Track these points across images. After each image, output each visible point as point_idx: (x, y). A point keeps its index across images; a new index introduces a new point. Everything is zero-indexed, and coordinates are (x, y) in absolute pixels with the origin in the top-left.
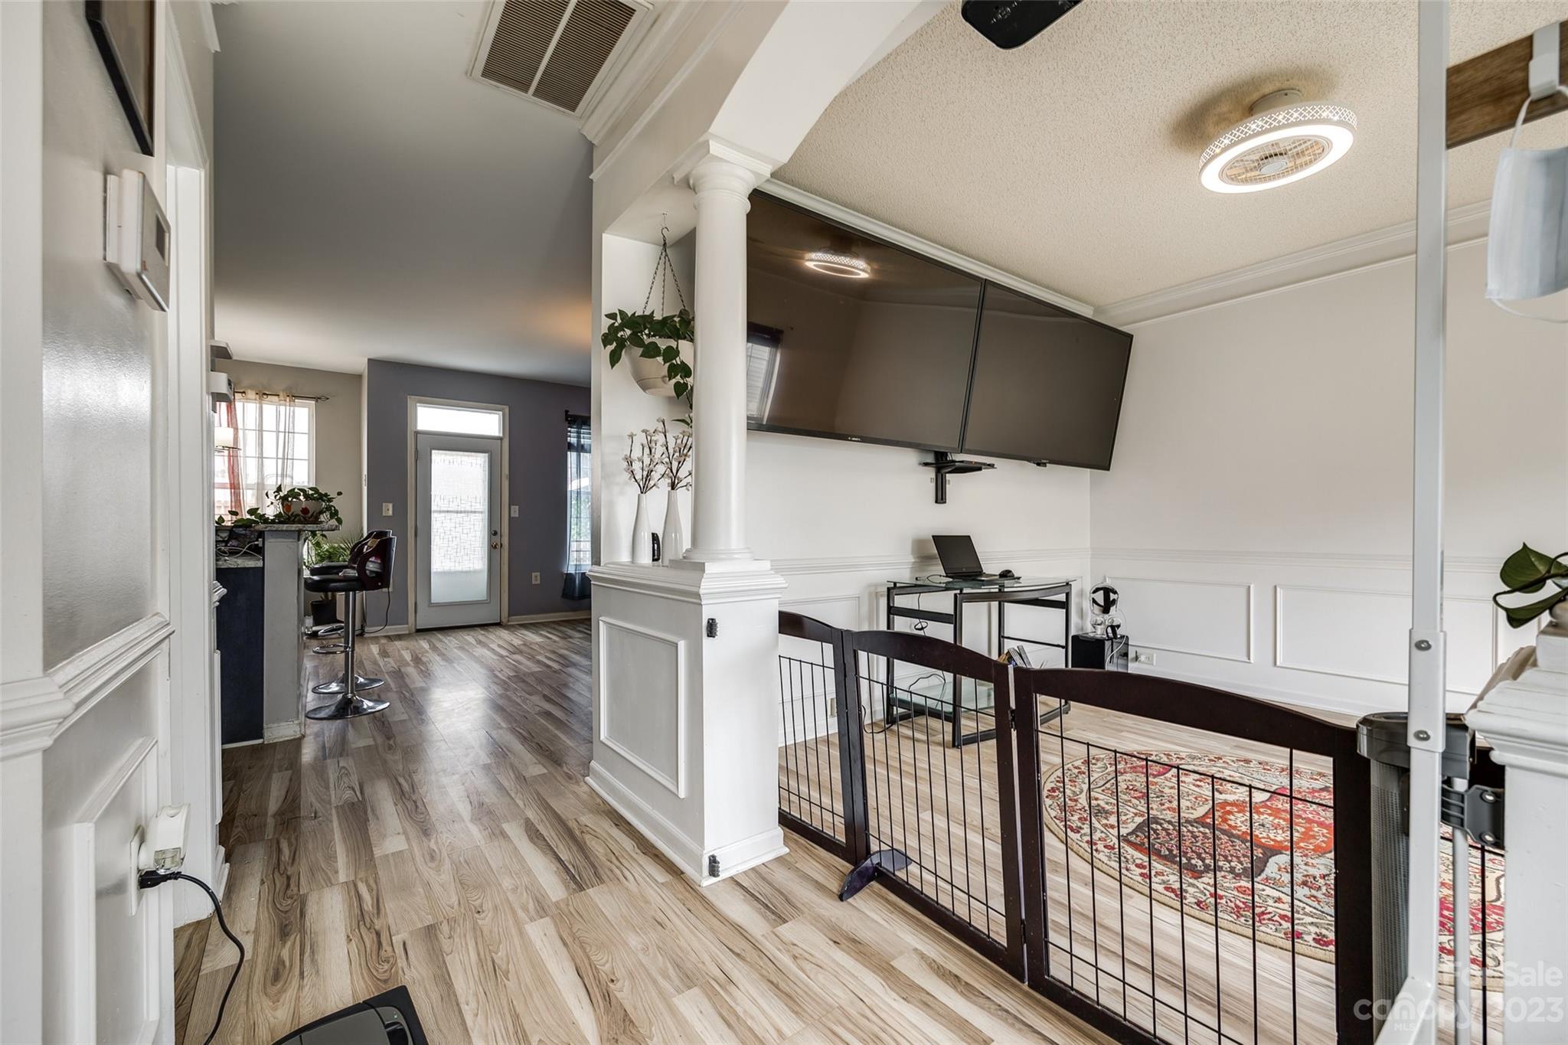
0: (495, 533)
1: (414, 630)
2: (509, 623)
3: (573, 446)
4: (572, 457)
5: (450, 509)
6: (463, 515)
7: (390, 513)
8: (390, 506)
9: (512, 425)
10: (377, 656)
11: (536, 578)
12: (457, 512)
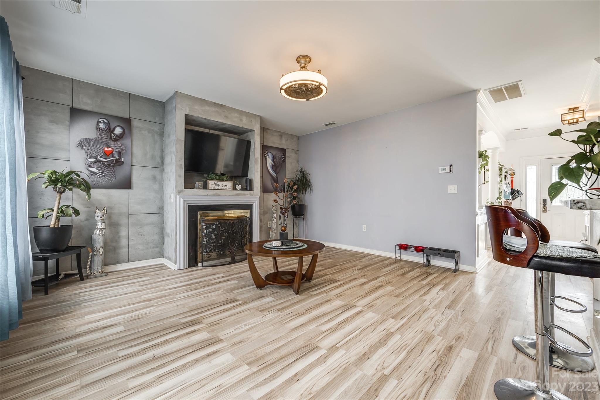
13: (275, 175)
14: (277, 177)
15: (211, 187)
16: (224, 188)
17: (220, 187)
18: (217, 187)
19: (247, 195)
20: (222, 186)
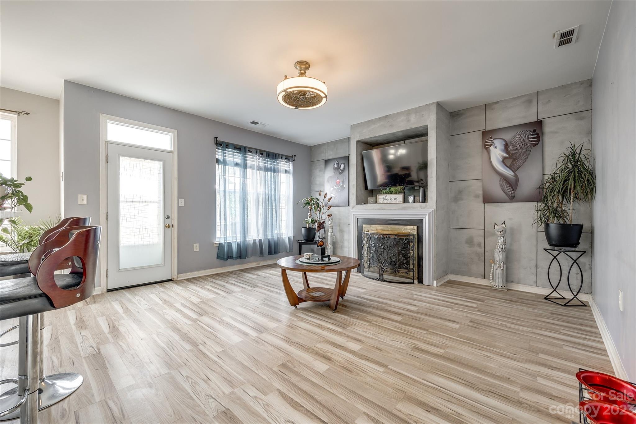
0: (168, 218)
1: (105, 290)
2: (178, 279)
3: (220, 161)
4: (219, 168)
5: (134, 200)
6: (144, 204)
7: (85, 202)
8: (85, 197)
9: (180, 143)
10: (74, 327)
11: (196, 247)
12: (140, 202)
13: (512, 173)
14: (516, 176)
15: (380, 201)
16: (394, 201)
17: (389, 201)
18: (387, 201)
19: (417, 208)
20: (392, 199)
